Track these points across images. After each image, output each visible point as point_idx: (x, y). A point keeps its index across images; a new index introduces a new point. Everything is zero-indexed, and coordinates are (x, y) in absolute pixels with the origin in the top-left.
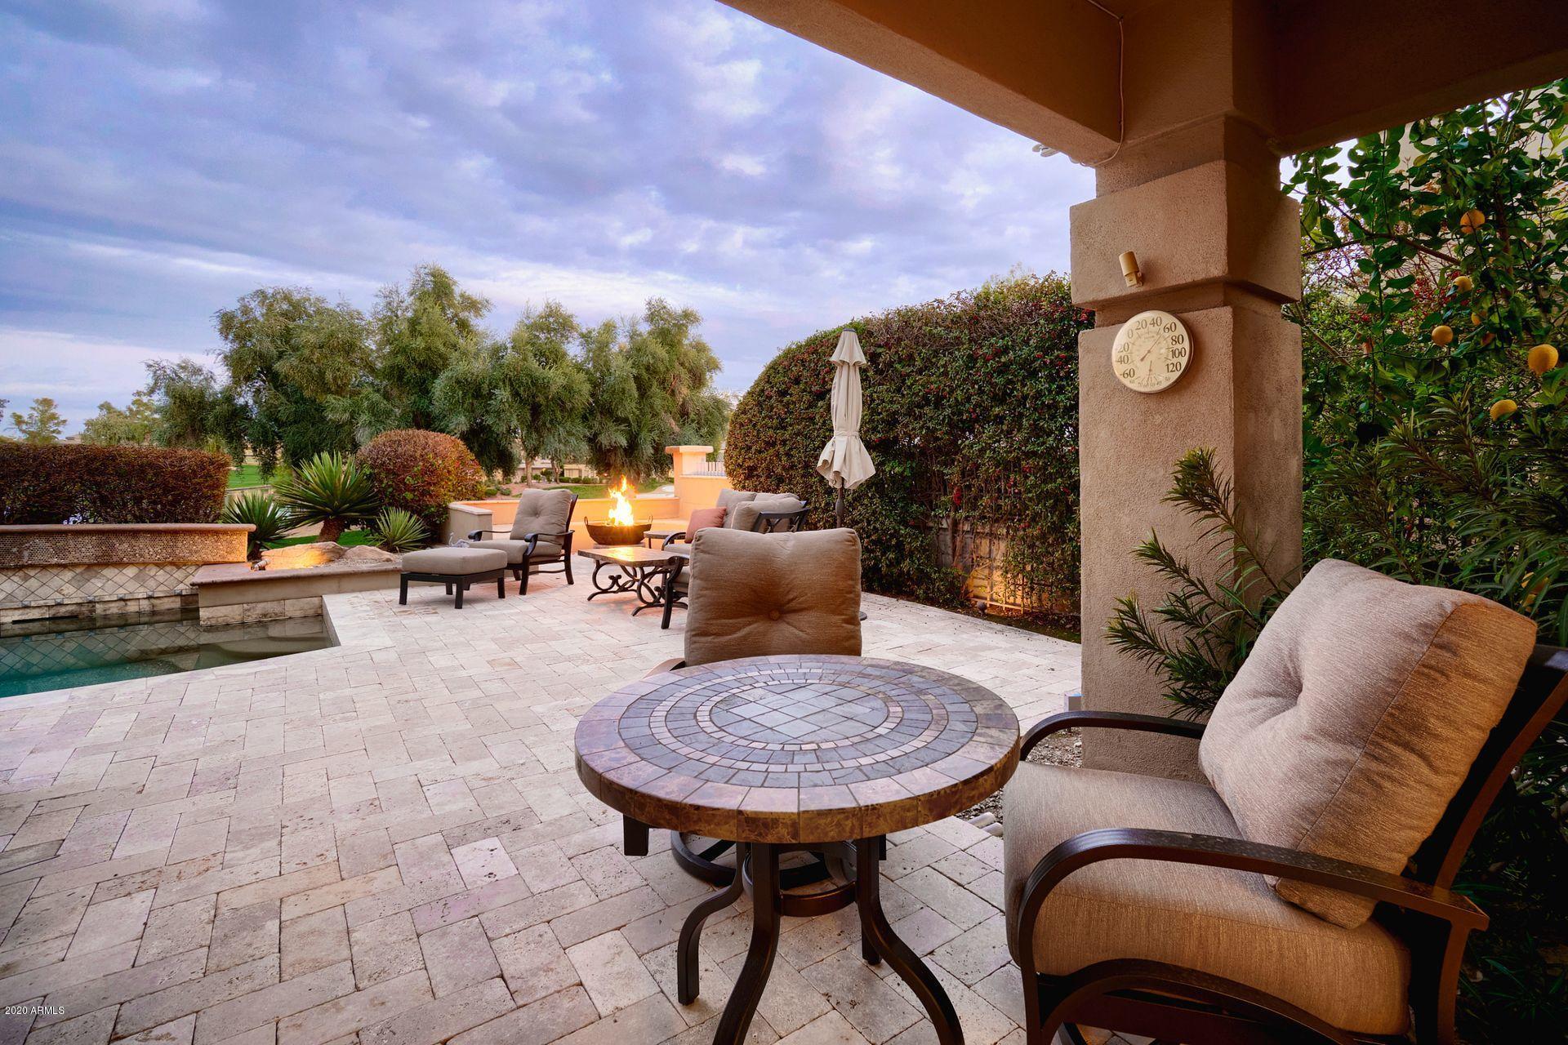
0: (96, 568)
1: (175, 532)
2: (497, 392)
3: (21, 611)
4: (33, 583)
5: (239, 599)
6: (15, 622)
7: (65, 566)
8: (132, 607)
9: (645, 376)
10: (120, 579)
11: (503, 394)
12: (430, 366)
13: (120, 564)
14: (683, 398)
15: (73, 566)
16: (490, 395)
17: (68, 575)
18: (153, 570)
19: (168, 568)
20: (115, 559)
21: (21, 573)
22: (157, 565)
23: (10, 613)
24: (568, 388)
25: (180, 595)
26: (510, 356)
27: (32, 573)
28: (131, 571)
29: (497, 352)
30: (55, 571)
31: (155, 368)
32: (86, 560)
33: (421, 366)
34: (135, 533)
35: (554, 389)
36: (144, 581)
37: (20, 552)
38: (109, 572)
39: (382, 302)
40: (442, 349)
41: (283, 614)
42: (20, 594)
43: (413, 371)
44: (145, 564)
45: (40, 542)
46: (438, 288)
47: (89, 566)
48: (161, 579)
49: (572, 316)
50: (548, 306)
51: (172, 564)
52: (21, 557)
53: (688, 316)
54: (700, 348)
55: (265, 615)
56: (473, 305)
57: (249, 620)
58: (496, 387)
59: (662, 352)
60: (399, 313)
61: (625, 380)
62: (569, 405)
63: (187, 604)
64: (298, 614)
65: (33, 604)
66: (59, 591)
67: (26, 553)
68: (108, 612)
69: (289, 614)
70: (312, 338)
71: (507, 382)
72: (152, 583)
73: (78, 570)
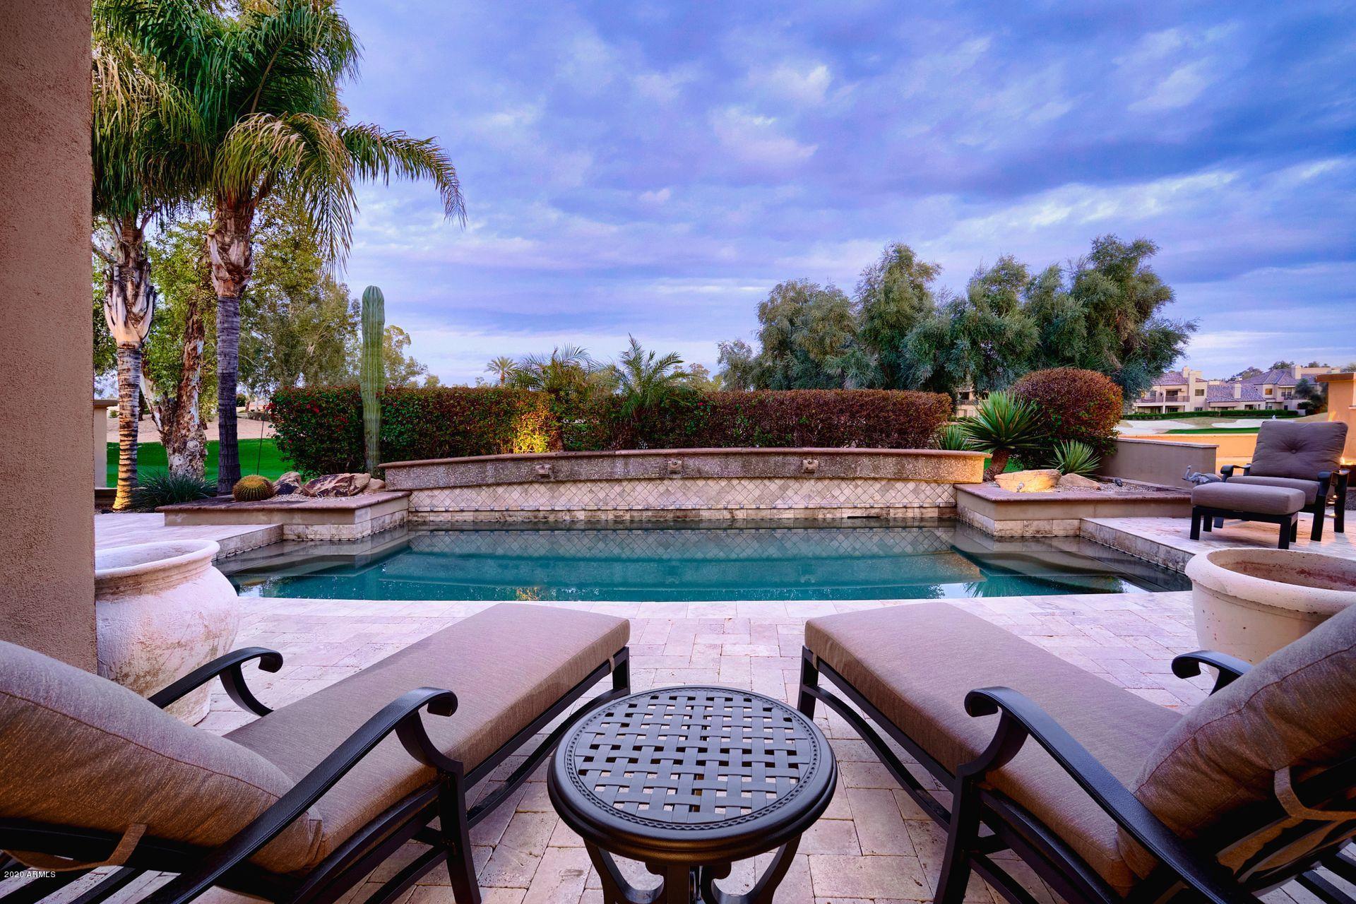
0: (892, 482)
1: (939, 457)
2: (958, 342)
3: (852, 510)
4: (859, 490)
5: (1022, 516)
6: (849, 518)
7: (875, 479)
8: (910, 514)
9: (1094, 315)
10: (905, 491)
11: (964, 343)
12: (900, 326)
13: (906, 480)
14: (1129, 334)
15: (882, 479)
16: (953, 345)
17: (877, 486)
18: (923, 486)
19: (933, 485)
20: (905, 476)
21: (854, 483)
22: (926, 482)
23: (847, 510)
24: (1019, 334)
25: (939, 507)
26: (970, 310)
27: (859, 482)
28: (911, 485)
29: (957, 307)
30: (871, 482)
32: (889, 476)
33: (892, 327)
34: (917, 456)
35: (1010, 334)
36: (918, 494)
37: (856, 468)
38: (899, 485)
39: (864, 278)
40: (909, 311)
41: (1050, 532)
42: (852, 498)
43: (886, 332)
44: (920, 480)
45: (865, 460)
46: (902, 260)
47: (890, 480)
48: (928, 493)
49: (1023, 266)
50: (1002, 260)
51: (936, 481)
52: (855, 472)
53: (1141, 248)
54: (1148, 279)
55: (1038, 532)
56: (926, 271)
57: (1027, 534)
58: (957, 338)
59: (1113, 288)
60: (876, 286)
61: (1076, 320)
62: (1019, 349)
63: (942, 514)
64: (1061, 533)
65: (859, 506)
66: (872, 498)
67: (859, 469)
68: (897, 516)
69: (1055, 533)
70: (818, 314)
71: (966, 332)
72: (922, 496)
73: (883, 483)
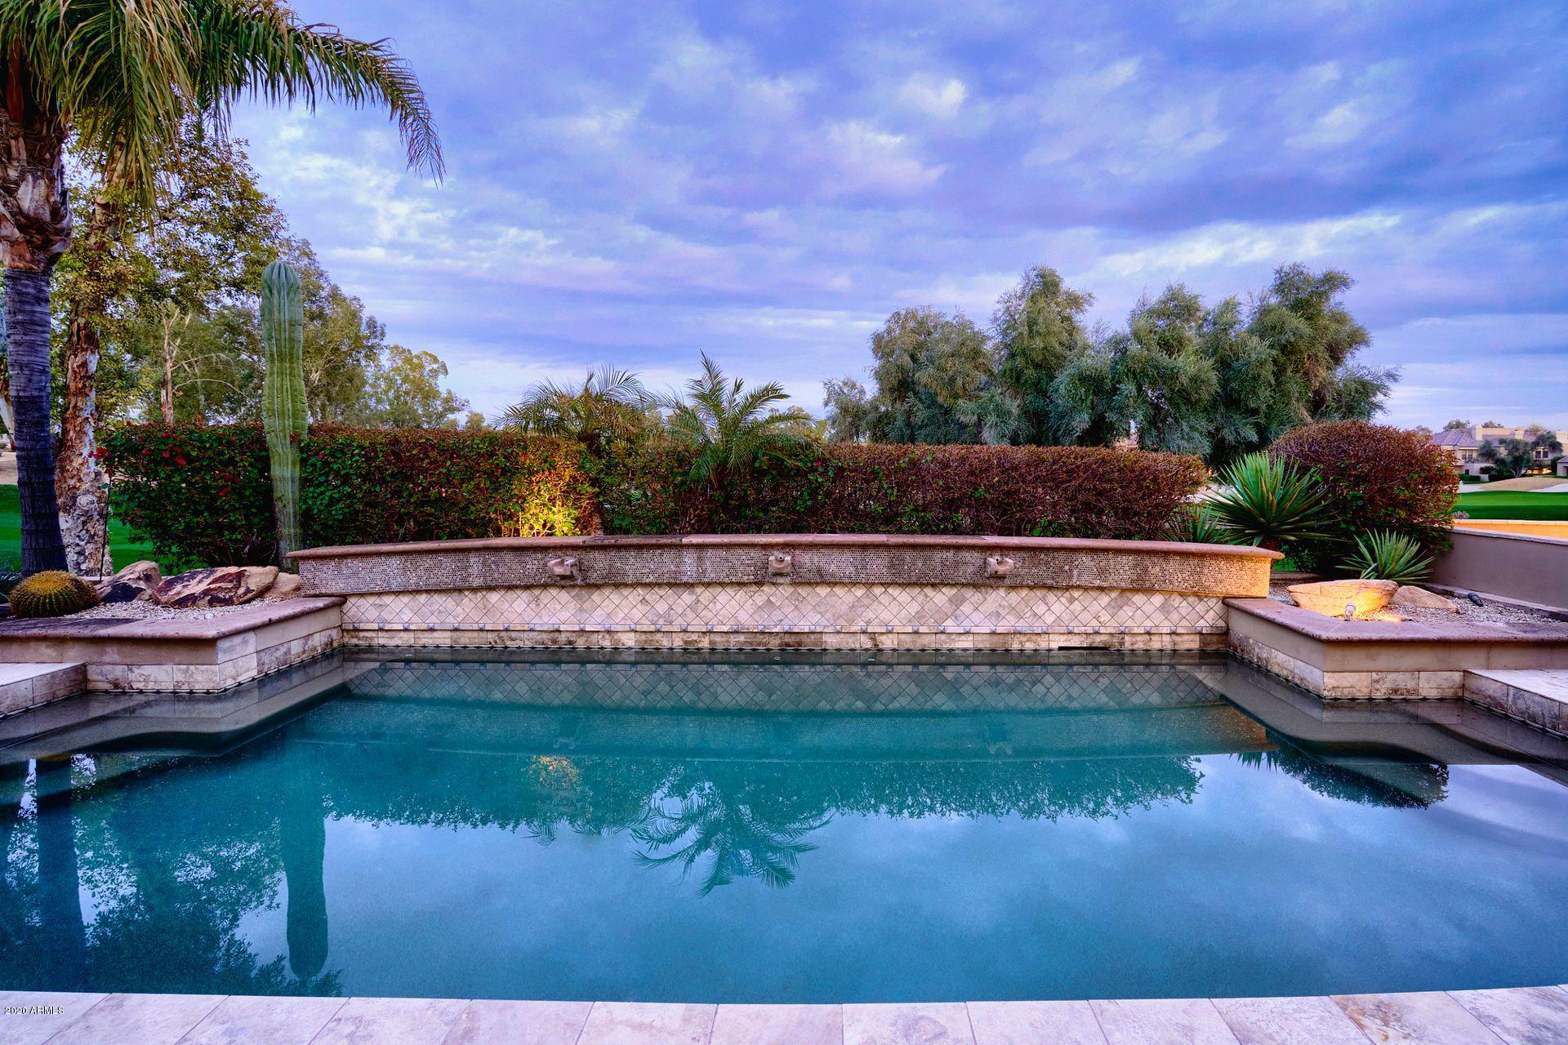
0: (1128, 594)
1: (1201, 556)
2: (1122, 387)
3: (1065, 637)
4: (1076, 606)
6: (1061, 648)
7: (1101, 589)
8: (1156, 644)
10: (1148, 608)
11: (1129, 388)
13: (1150, 591)
15: (1111, 589)
16: (1115, 390)
17: (1105, 599)
18: (1177, 600)
19: (1191, 599)
20: (1148, 584)
21: (1067, 594)
22: (1181, 594)
23: (1056, 637)
25: (1201, 634)
26: (1135, 347)
27: (1076, 594)
28: (1158, 599)
30: (1094, 594)
31: (828, 385)
32: (1123, 585)
34: (1166, 554)
36: (1169, 613)
37: (1071, 571)
38: (1139, 599)
42: (1066, 617)
44: (1172, 592)
45: (1086, 560)
47: (1123, 590)
48: (1184, 612)
51: (1196, 594)
52: (1071, 577)
61: (1262, 364)
63: (1206, 645)
65: (1076, 631)
66: (1097, 618)
67: (1075, 572)
68: (1135, 647)
72: (1175, 616)
73: (1114, 595)
